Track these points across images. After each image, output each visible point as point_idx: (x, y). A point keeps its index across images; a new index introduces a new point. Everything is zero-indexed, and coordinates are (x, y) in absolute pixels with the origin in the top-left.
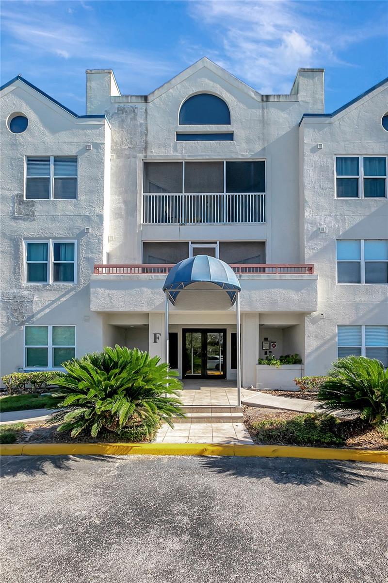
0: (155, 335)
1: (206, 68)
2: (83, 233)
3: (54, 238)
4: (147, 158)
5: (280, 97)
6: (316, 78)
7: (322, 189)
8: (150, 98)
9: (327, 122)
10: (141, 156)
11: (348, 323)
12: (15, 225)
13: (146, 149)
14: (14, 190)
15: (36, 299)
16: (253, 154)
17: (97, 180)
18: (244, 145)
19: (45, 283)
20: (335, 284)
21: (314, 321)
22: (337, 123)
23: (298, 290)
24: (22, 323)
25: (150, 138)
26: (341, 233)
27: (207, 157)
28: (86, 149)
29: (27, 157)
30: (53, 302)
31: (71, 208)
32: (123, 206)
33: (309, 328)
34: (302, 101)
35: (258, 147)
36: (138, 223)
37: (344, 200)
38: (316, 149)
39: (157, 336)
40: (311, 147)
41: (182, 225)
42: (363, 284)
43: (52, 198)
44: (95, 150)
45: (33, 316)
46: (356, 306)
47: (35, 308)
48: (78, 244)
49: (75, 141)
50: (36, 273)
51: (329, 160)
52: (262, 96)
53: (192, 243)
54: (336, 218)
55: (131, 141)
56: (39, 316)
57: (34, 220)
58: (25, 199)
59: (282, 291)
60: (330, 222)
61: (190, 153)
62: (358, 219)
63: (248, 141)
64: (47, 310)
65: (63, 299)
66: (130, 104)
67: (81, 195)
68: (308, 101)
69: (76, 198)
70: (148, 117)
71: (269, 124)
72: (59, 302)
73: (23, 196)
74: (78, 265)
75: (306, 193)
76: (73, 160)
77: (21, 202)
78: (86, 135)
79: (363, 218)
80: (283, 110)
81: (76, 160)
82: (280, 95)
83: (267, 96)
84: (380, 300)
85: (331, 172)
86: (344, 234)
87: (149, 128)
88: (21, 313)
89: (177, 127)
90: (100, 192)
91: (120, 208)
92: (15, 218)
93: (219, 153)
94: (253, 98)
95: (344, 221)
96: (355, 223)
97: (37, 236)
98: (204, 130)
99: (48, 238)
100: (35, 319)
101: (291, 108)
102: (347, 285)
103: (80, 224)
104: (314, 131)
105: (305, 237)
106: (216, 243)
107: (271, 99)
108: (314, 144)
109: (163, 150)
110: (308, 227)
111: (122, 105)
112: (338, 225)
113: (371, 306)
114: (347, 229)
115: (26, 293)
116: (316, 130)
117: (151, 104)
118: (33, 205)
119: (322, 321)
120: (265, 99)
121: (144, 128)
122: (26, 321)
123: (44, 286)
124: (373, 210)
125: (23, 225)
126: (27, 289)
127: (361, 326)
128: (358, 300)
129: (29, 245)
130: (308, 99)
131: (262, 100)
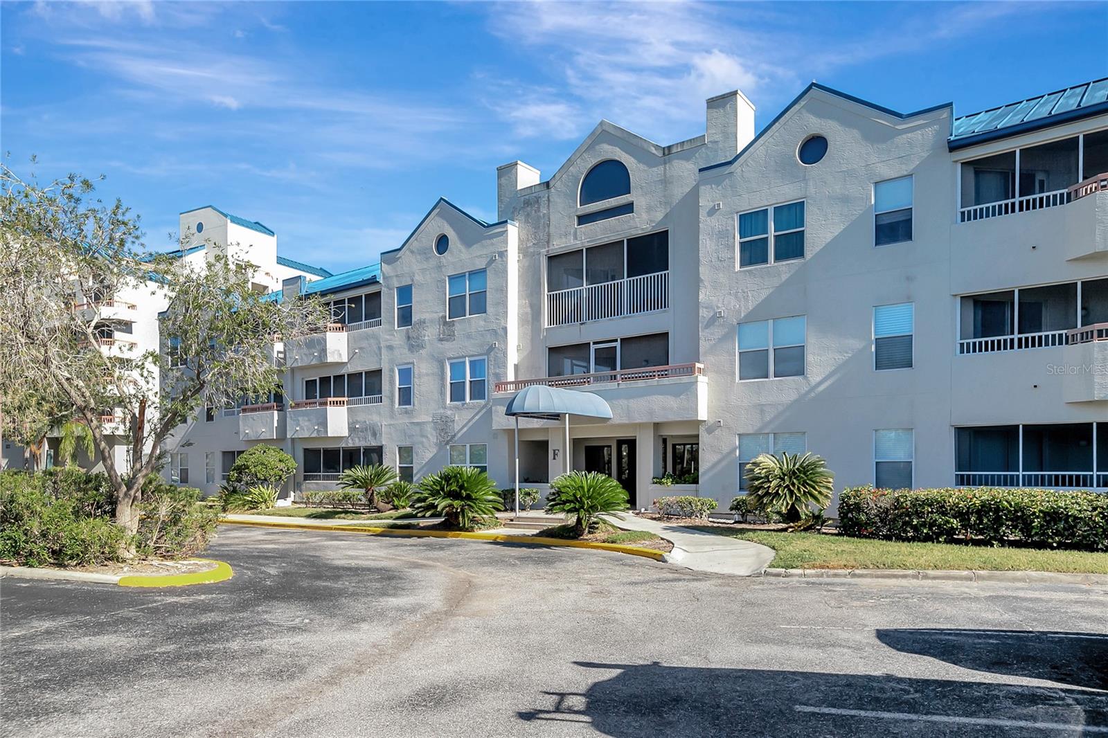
0: (554, 451)
1: (605, 131)
2: (492, 348)
3: (469, 357)
4: (550, 252)
5: (683, 145)
6: (728, 106)
7: (721, 260)
8: (551, 184)
9: (727, 172)
10: (544, 251)
11: (751, 432)
12: (440, 345)
13: (548, 242)
14: (440, 312)
15: (457, 418)
16: (654, 225)
17: (503, 290)
18: (645, 216)
19: (464, 402)
20: (735, 382)
21: (710, 431)
22: (739, 170)
23: (676, 395)
24: (447, 443)
25: (552, 230)
26: (743, 315)
27: (606, 240)
28: (492, 261)
29: (449, 276)
30: (470, 421)
31: (482, 323)
32: (529, 310)
33: (705, 439)
34: (711, 142)
35: (659, 216)
36: (542, 328)
37: (747, 271)
38: (712, 212)
39: (557, 451)
40: (708, 210)
41: (582, 324)
42: (772, 378)
43: (468, 316)
44: (500, 259)
45: (455, 435)
46: (761, 408)
47: (457, 428)
48: (488, 359)
49: (485, 253)
50: (457, 393)
51: (730, 222)
52: (664, 148)
53: (594, 343)
54: (736, 297)
55: (535, 236)
56: (459, 435)
57: (454, 340)
58: (447, 320)
59: (660, 397)
60: (730, 303)
61: (590, 238)
62: (764, 294)
63: (650, 209)
64: (465, 429)
65: (477, 417)
66: (534, 195)
67: (490, 309)
68: (718, 140)
69: (485, 312)
70: (550, 204)
71: (672, 182)
72: (474, 421)
73: (446, 316)
74: (488, 381)
75: (701, 269)
76: (483, 271)
77: (445, 323)
78: (492, 244)
79: (771, 290)
80: (687, 159)
81: (486, 271)
82: (683, 142)
83: (669, 147)
84: (792, 399)
85: (732, 236)
86: (745, 316)
87: (551, 217)
88: (446, 433)
89: (577, 209)
90: (504, 303)
91: (527, 313)
92: (441, 340)
93: (618, 231)
94: (654, 154)
95: (746, 298)
96: (760, 300)
97: (457, 355)
98: (604, 207)
99: (465, 357)
100: (456, 439)
101: (697, 155)
102: (750, 382)
103: (489, 339)
104: (712, 188)
105: (700, 325)
106: (616, 341)
107: (674, 150)
108: (711, 204)
109: (564, 240)
110: (704, 313)
111: (527, 197)
112: (740, 305)
113: (780, 408)
114: (751, 308)
115: (449, 412)
116: (713, 186)
117: (552, 190)
118: (454, 325)
119: (719, 429)
120: (666, 152)
121: (546, 218)
122: (450, 440)
123: (463, 405)
124: (784, 277)
125: (447, 345)
126: (451, 409)
127: (768, 433)
128: (763, 401)
129: (451, 365)
130: (718, 137)
131: (664, 154)
